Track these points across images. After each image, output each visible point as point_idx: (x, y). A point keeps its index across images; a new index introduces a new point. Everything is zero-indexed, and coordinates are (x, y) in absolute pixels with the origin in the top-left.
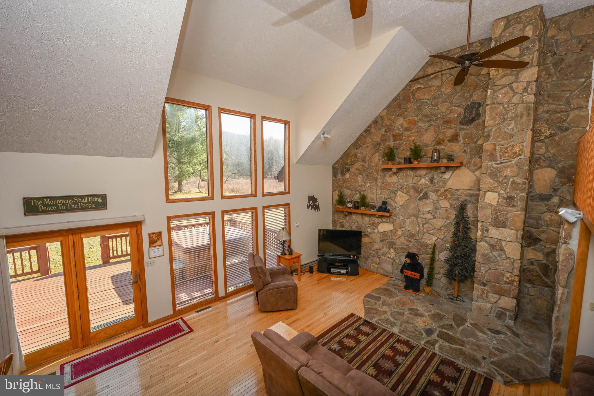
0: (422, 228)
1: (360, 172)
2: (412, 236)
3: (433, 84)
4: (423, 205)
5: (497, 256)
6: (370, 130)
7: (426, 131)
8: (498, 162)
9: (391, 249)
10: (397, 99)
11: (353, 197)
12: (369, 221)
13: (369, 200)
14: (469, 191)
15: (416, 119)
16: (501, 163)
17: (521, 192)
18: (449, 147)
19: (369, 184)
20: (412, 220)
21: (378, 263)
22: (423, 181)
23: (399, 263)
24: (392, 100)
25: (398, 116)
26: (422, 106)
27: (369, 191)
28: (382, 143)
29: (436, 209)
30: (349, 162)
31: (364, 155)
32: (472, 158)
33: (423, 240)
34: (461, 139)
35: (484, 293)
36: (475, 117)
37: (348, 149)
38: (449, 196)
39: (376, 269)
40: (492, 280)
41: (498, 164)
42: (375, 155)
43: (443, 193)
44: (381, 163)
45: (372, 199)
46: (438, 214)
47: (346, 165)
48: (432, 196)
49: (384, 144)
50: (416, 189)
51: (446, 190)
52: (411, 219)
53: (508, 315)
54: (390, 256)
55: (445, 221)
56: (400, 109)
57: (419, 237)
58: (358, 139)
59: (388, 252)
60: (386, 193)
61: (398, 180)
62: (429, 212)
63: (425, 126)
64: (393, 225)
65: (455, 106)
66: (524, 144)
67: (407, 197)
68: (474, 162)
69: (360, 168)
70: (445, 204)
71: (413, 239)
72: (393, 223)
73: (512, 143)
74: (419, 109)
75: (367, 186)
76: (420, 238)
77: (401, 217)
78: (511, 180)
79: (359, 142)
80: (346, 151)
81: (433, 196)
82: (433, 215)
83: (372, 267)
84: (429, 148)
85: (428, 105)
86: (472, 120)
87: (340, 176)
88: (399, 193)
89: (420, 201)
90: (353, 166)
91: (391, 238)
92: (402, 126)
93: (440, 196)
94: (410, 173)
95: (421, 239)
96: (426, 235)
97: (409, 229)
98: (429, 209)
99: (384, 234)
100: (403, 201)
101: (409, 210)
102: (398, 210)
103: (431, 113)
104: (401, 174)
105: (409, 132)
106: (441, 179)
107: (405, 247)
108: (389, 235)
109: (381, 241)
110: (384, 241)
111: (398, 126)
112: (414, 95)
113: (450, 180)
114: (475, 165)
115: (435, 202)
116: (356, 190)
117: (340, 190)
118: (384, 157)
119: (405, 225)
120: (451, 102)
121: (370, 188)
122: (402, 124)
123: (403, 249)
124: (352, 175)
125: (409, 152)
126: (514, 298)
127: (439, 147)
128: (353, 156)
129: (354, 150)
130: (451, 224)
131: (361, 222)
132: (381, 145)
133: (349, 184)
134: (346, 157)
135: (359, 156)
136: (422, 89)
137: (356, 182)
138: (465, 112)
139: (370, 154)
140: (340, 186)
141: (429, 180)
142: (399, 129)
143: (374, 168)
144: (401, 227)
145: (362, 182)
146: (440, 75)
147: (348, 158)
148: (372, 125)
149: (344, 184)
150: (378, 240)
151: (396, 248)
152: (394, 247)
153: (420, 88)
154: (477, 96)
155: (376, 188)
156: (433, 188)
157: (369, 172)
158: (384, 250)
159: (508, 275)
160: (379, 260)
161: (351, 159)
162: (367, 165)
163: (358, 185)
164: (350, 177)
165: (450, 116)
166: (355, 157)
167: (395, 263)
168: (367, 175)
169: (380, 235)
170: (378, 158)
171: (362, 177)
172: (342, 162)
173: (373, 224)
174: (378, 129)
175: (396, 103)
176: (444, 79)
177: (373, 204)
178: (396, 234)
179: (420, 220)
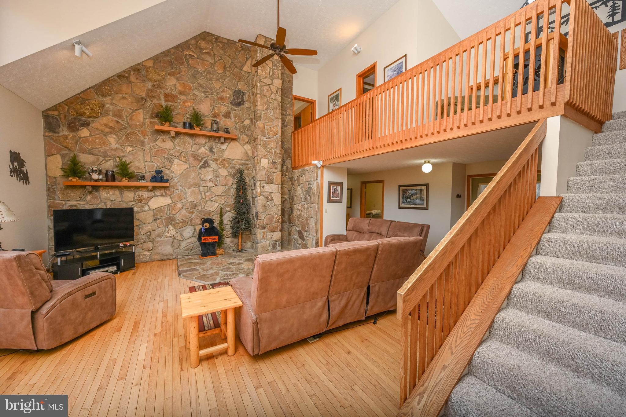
0: (204, 197)
1: (113, 130)
2: (194, 206)
3: (206, 59)
4: (204, 174)
5: (270, 204)
6: (127, 78)
7: (203, 100)
8: (267, 137)
9: (170, 226)
10: (168, 56)
11: (99, 164)
12: (134, 198)
13: (132, 169)
14: (241, 161)
15: (192, 86)
16: (268, 138)
17: (279, 159)
18: (224, 121)
19: (130, 149)
20: (193, 190)
21: (151, 249)
22: (202, 149)
23: (182, 239)
24: (161, 53)
25: (169, 75)
26: (197, 75)
27: (131, 157)
28: (148, 99)
29: (216, 177)
30: (87, 112)
31: (118, 108)
32: (241, 135)
33: (206, 208)
34: (233, 117)
35: (265, 234)
36: (241, 102)
37: (83, 92)
38: (227, 165)
39: (148, 257)
40: (268, 223)
41: (266, 138)
42: (138, 111)
43: (221, 162)
44: (149, 123)
45: (138, 168)
46: (218, 181)
47: (81, 115)
49: (152, 101)
50: (196, 158)
51: (224, 160)
52: (192, 189)
53: (278, 244)
54: (168, 235)
55: (224, 187)
56: (172, 68)
57: (201, 206)
58: (106, 82)
59: (165, 230)
60: (158, 161)
61: (175, 146)
62: (210, 180)
63: (201, 96)
64: (171, 198)
65: (227, 88)
66: (278, 127)
68: (243, 138)
69: (111, 124)
70: (223, 172)
71: (195, 210)
72: (170, 196)
73: (272, 126)
74: (194, 76)
75: (128, 151)
76: (203, 207)
77: (180, 188)
78: (274, 150)
79: (109, 88)
80: (79, 94)
81: (212, 164)
82: (214, 183)
83: (141, 257)
84: (206, 118)
85: (203, 76)
86: (239, 104)
88: (176, 161)
89: (201, 170)
90: (96, 119)
91: (168, 214)
92: (175, 88)
93: (219, 164)
94: (188, 139)
95: (204, 208)
96: (209, 203)
97: (191, 199)
98: (210, 177)
99: (159, 210)
100: (182, 171)
101: (190, 179)
102: (176, 180)
103: (206, 85)
104: (177, 140)
105: (185, 97)
106: (219, 149)
107: (187, 219)
108: (166, 210)
109: (155, 220)
110: (159, 219)
111: (170, 86)
112: (187, 60)
113: (226, 151)
114: (243, 141)
115: (215, 170)
116: (105, 155)
117: (67, 153)
118: (152, 117)
119: (186, 196)
120: (223, 82)
121: (132, 154)
122: (175, 85)
123: (185, 223)
124: (97, 132)
125: (186, 117)
126: (280, 231)
127: (215, 119)
128: (95, 104)
129: (96, 96)
130: (229, 189)
131: (119, 200)
132: (148, 101)
133: (89, 145)
134: (80, 103)
135: (108, 107)
136: (196, 58)
137: (104, 143)
138: (234, 95)
139: (130, 109)
140: (66, 147)
141: (209, 150)
142: (171, 90)
143: (137, 128)
144: (180, 199)
145: (117, 145)
146: (212, 54)
147: (83, 105)
148: (130, 71)
149: (78, 146)
150: (151, 220)
151: (176, 223)
152: (173, 223)
153: (193, 56)
154: (241, 86)
155: (143, 154)
156: (213, 158)
157: (130, 133)
158: (160, 230)
159: (276, 216)
160: (153, 244)
161: (91, 109)
162: (125, 122)
163: (108, 148)
164: (92, 136)
165: (223, 94)
166: (99, 107)
167: (175, 241)
168: (125, 136)
169: (152, 213)
170: (143, 117)
171: (116, 138)
172: (68, 110)
173: (142, 200)
174: (141, 80)
175: (166, 59)
176: (216, 59)
177: (141, 175)
178: (175, 208)
179: (201, 189)
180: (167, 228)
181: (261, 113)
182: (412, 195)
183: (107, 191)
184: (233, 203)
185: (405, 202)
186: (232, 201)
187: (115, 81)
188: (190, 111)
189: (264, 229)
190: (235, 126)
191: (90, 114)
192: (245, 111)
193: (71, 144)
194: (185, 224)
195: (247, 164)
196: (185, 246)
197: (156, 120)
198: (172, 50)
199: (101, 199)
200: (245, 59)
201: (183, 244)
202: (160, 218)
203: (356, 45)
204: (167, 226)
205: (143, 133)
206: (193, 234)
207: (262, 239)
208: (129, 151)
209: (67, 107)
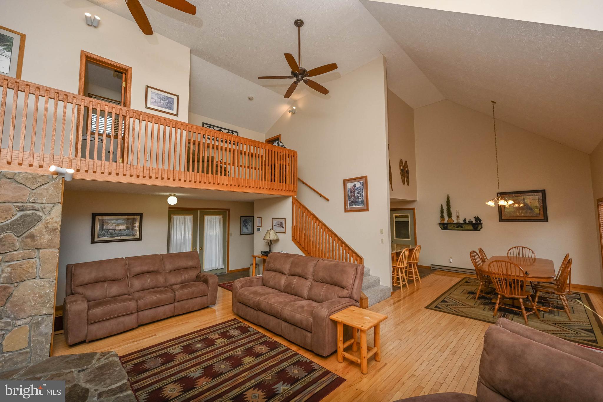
185: (102, 235)
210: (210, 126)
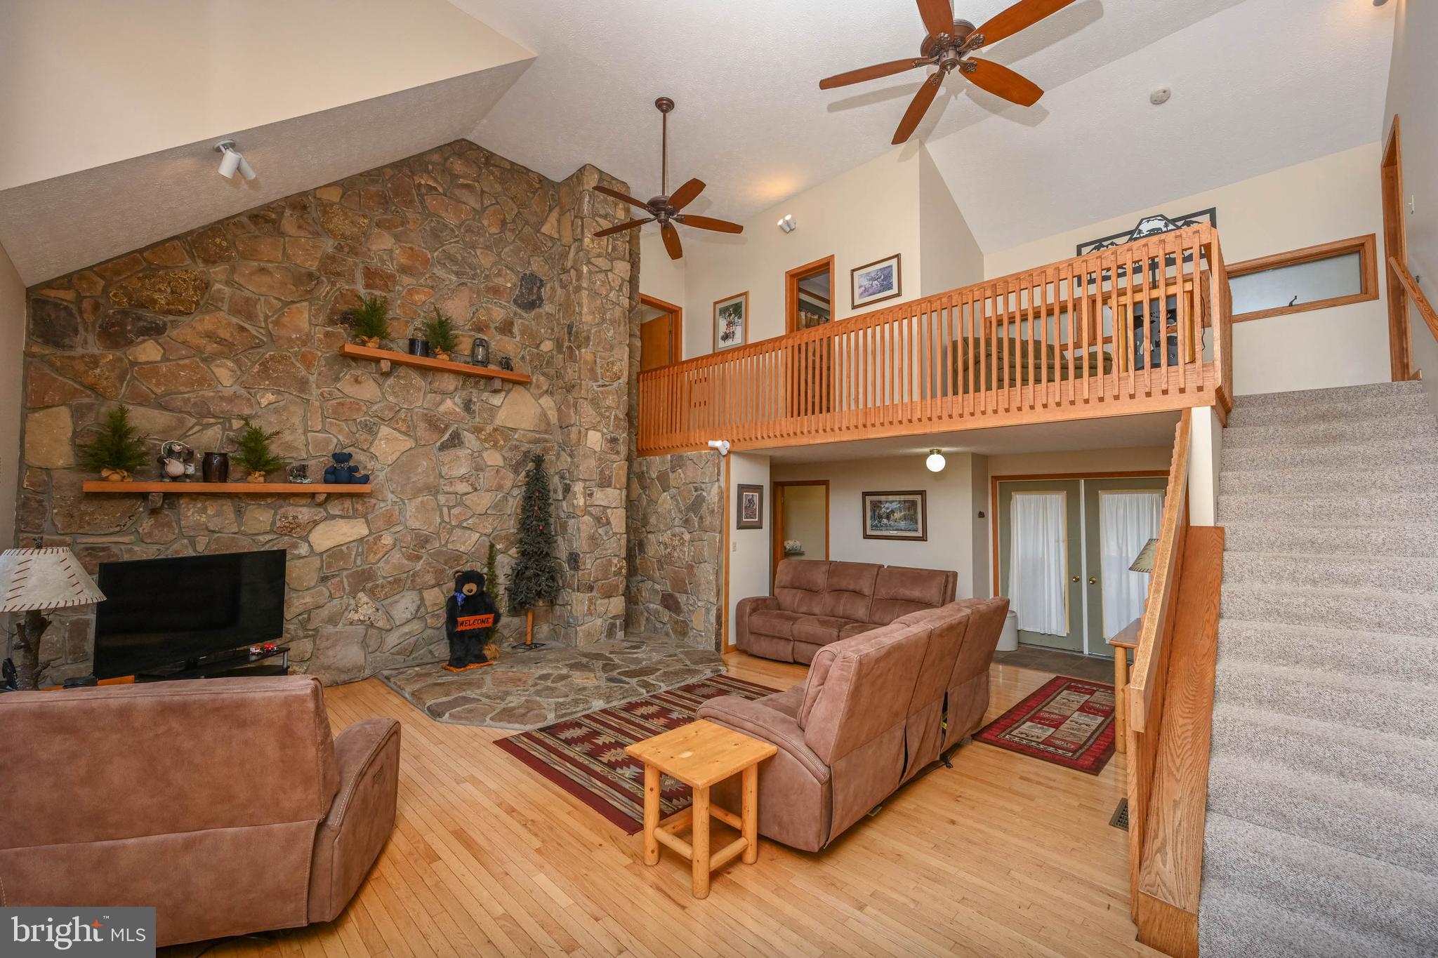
0: (447, 519)
1: (227, 349)
2: (423, 541)
3: (464, 199)
4: (450, 462)
5: (602, 533)
7: (453, 291)
8: (599, 383)
9: (361, 595)
10: (377, 182)
11: (184, 436)
12: (274, 523)
13: (274, 449)
14: (533, 434)
15: (429, 256)
16: (602, 386)
17: (623, 433)
18: (498, 342)
19: (271, 397)
20: (422, 502)
21: (308, 655)
22: (448, 404)
23: (388, 627)
24: (361, 175)
25: (377, 225)
26: (441, 232)
27: (273, 419)
28: (323, 278)
29: (477, 470)
30: (161, 299)
31: (247, 294)
32: (533, 373)
33: (450, 546)
34: (518, 333)
35: (592, 603)
36: (535, 300)
37: (152, 247)
38: (502, 442)
40: (599, 577)
41: (599, 386)
42: (298, 305)
43: (490, 434)
44: (321, 336)
45: (289, 447)
46: (481, 481)
47: (143, 306)
48: (469, 442)
49: (334, 284)
50: (433, 424)
51: (495, 430)
52: (420, 499)
54: (356, 617)
56: (386, 210)
57: (440, 539)
58: (217, 228)
59: (349, 605)
60: (341, 431)
61: (383, 394)
62: (462, 479)
63: (451, 280)
64: (367, 522)
65: (507, 267)
66: (623, 363)
67: (410, 444)
68: (537, 380)
69: (224, 334)
70: (494, 458)
71: (424, 551)
72: (365, 516)
73: (611, 359)
74: (435, 234)
75: (264, 402)
76: (443, 543)
77: (390, 496)
78: (613, 413)
80: (141, 251)
81: (469, 437)
82: (471, 485)
84: (461, 333)
85: (456, 237)
86: (532, 305)
87: (89, 345)
88: (384, 430)
89: (442, 453)
90: (184, 318)
91: (359, 562)
92: (391, 258)
93: (486, 440)
94: (418, 380)
95: (445, 545)
97: (416, 525)
98: (463, 471)
99: (336, 553)
100: (398, 454)
101: (417, 474)
102: (381, 477)
103: (463, 258)
104: (391, 381)
105: (412, 281)
106: (486, 404)
107: (405, 575)
108: (354, 553)
109: (324, 579)
110: (333, 576)
111: (380, 253)
112: (421, 196)
113: (503, 408)
114: (538, 387)
115: (476, 454)
116: (203, 412)
117: (93, 405)
118: (331, 322)
119: (404, 516)
120: (499, 255)
121: (276, 411)
122: (391, 251)
123: (397, 584)
124: (184, 352)
125: (411, 328)
126: (623, 595)
127: (480, 336)
128: (184, 281)
129: (188, 261)
130: (505, 498)
131: (234, 530)
132: (322, 282)
133: (158, 384)
134: (141, 275)
135: (219, 291)
136: (441, 194)
137: (202, 381)
138: (521, 286)
139: (276, 298)
140: (92, 388)
141: (462, 406)
142: (382, 261)
143: (292, 347)
144: (390, 521)
145: (236, 387)
146: (478, 189)
147: (150, 280)
148: (284, 207)
149: (124, 385)
150: (311, 579)
151: (377, 586)
152: (370, 585)
153: (435, 189)
154: (537, 266)
155: (302, 412)
156: (470, 424)
157: (272, 358)
158: (336, 606)
159: (615, 561)
160: (314, 642)
161: (172, 292)
162: (262, 330)
163: (212, 394)
164: (168, 360)
165: (499, 281)
166: (195, 289)
167: (372, 632)
168: (260, 365)
169: (319, 562)
170: (310, 320)
171: (236, 368)
172: (105, 291)
173: (292, 529)
174: (310, 233)
175: (373, 188)
176: (487, 202)
177: (295, 464)
178: (376, 547)
179: (442, 499)
180: (354, 598)
181: (589, 331)
182: (893, 512)
183: (199, 505)
184: (512, 531)
185: (876, 526)
186: (511, 526)
187: (243, 227)
188: (422, 314)
189: (591, 591)
190: (522, 353)
191: (168, 304)
192: (544, 321)
193: (106, 379)
194: (399, 587)
195: (546, 441)
196: (395, 643)
197: (340, 329)
198: (388, 170)
199: (180, 528)
200: (547, 208)
201: (392, 639)
202: (337, 575)
203: (788, 217)
204: (353, 594)
205: (307, 361)
206: (417, 611)
207: (587, 615)
208: (266, 403)
209: (102, 283)
210: (1098, 244)
